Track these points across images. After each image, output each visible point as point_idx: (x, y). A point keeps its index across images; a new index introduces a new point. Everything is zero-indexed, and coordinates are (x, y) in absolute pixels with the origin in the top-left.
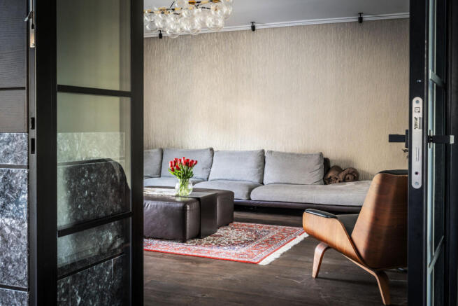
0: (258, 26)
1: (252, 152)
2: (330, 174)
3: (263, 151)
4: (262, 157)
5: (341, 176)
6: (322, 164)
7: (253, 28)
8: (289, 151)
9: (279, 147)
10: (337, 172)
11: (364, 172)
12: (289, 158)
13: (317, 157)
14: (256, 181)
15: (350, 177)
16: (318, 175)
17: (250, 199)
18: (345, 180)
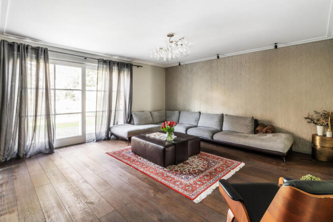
0: (220, 57)
1: (217, 114)
2: (258, 128)
3: (223, 115)
4: (222, 117)
5: (264, 130)
6: (253, 123)
7: (218, 57)
8: (236, 115)
9: (232, 113)
10: (262, 128)
11: (278, 128)
12: (235, 119)
13: (251, 119)
14: (219, 128)
15: (270, 131)
16: (251, 128)
17: (213, 139)
18: (266, 132)
